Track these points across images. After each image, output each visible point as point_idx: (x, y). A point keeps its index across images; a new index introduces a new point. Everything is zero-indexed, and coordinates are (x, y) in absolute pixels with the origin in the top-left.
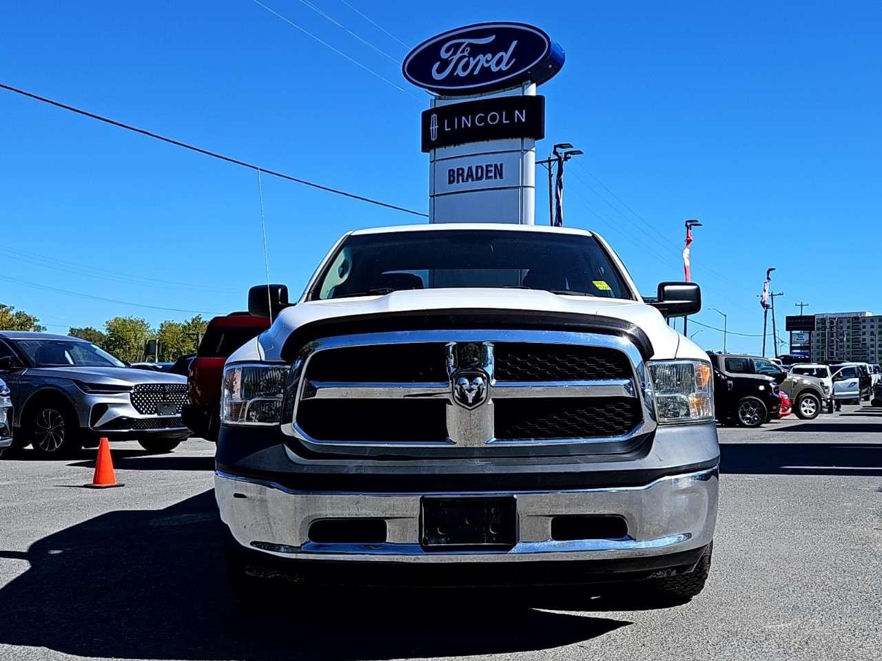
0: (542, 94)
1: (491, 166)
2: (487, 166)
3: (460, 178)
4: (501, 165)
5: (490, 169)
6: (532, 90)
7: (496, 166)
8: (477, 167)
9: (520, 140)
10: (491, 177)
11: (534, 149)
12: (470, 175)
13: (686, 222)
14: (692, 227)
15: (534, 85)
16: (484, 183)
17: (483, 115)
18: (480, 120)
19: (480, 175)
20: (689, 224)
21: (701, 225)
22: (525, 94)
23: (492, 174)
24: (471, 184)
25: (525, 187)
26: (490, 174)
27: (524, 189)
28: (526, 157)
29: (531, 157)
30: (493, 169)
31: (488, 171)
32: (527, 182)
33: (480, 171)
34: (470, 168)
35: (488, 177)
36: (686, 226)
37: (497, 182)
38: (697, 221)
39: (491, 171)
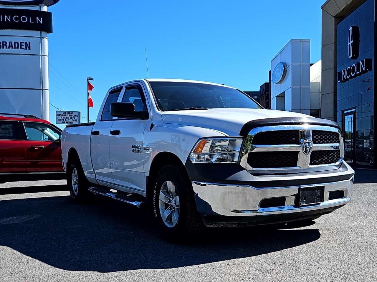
0: (51, 12)
1: (23, 43)
2: (21, 43)
3: (5, 47)
4: (29, 43)
5: (23, 44)
6: (45, 9)
7: (26, 43)
8: (15, 43)
9: (39, 32)
10: (24, 48)
11: (47, 38)
12: (11, 46)
13: (87, 78)
14: (90, 80)
15: (46, 6)
16: (19, 51)
17: (18, 17)
18: (16, 19)
19: (17, 46)
20: (88, 79)
21: (93, 80)
22: (41, 10)
23: (24, 47)
24: (11, 51)
25: (43, 55)
26: (23, 47)
27: (43, 56)
28: (44, 41)
29: (46, 41)
30: (25, 44)
31: (21, 45)
32: (44, 53)
33: (17, 44)
34: (11, 43)
35: (21, 48)
36: (87, 80)
37: (27, 51)
38: (92, 78)
39: (23, 45)
